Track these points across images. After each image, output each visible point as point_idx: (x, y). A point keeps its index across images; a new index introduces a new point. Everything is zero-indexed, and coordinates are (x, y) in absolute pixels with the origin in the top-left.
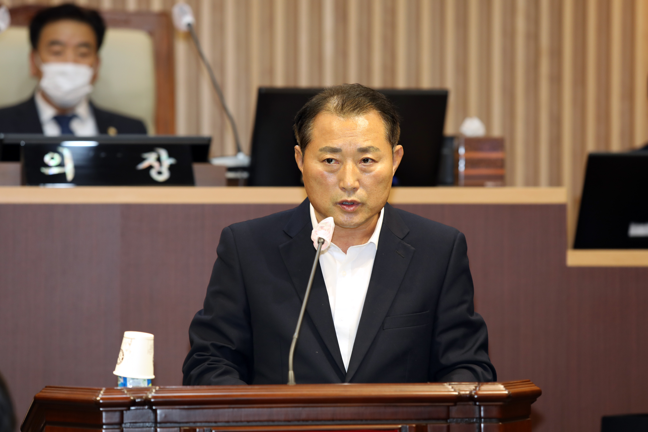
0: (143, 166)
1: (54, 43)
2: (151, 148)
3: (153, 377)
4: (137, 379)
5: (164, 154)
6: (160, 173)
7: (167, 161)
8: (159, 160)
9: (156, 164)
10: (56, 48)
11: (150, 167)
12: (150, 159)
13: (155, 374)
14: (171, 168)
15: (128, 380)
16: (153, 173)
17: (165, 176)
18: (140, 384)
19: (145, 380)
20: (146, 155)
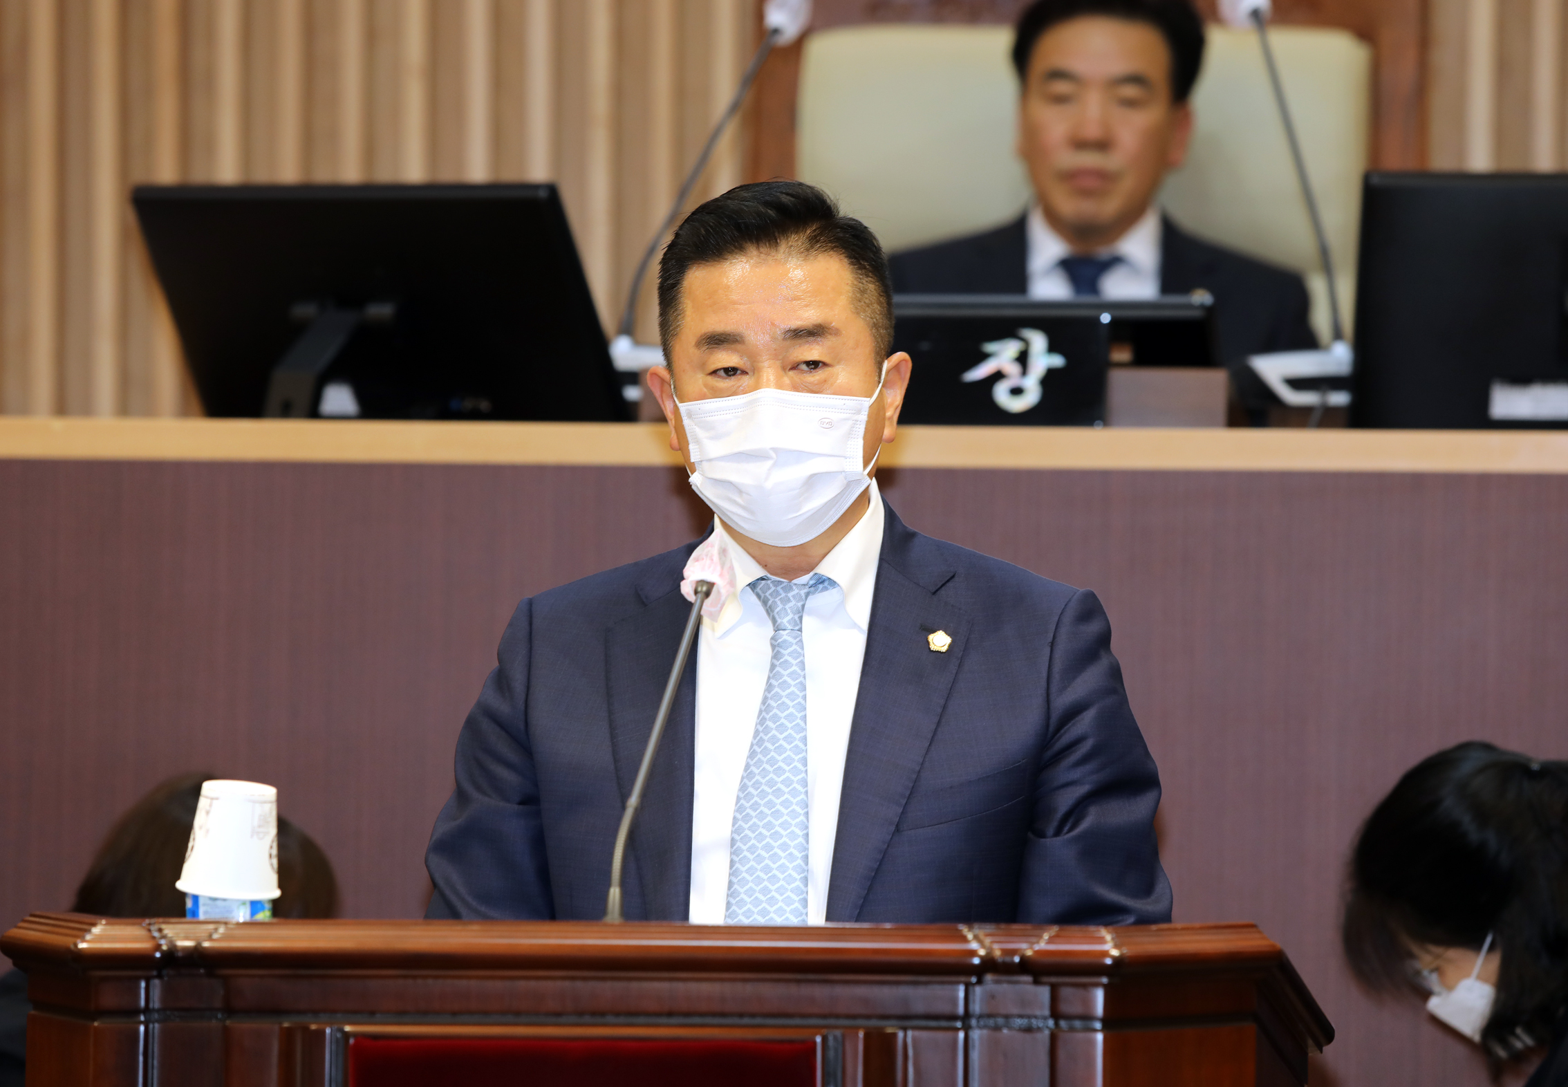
0: (979, 373)
1: (1058, 74)
2: (1007, 329)
3: (277, 893)
4: (224, 900)
5: (1038, 341)
6: (1017, 391)
7: (1043, 359)
8: (1023, 359)
9: (1012, 369)
10: (1061, 87)
11: (998, 376)
12: (1003, 355)
13: (281, 885)
14: (1050, 379)
15: (201, 902)
16: (1001, 395)
17: (1032, 397)
18: (230, 911)
19: (244, 903)
20: (990, 347)
